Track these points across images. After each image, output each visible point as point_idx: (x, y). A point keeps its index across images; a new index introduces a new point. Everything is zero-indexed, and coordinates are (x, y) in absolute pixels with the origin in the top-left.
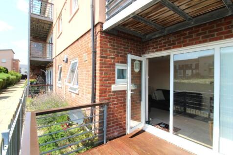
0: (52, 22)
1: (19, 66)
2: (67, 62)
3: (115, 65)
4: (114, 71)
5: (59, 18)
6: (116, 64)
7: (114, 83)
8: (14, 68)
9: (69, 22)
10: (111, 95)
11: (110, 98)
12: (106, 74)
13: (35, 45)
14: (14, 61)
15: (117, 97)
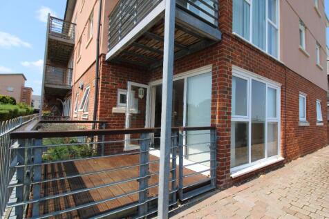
0: (74, 45)
1: (32, 98)
2: (82, 89)
3: (117, 90)
4: (116, 95)
5: (80, 41)
6: (119, 89)
7: (115, 106)
8: (25, 100)
9: (86, 48)
10: (112, 116)
11: (111, 119)
12: (107, 97)
13: (52, 70)
14: (25, 91)
15: (118, 119)
